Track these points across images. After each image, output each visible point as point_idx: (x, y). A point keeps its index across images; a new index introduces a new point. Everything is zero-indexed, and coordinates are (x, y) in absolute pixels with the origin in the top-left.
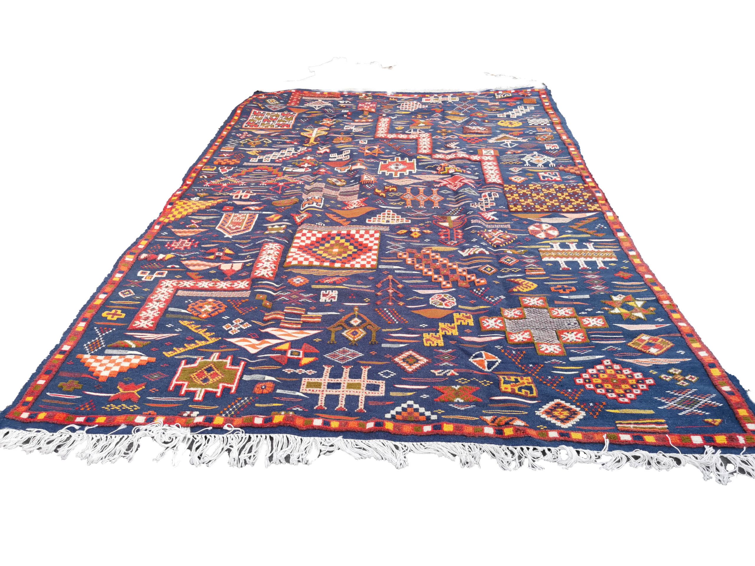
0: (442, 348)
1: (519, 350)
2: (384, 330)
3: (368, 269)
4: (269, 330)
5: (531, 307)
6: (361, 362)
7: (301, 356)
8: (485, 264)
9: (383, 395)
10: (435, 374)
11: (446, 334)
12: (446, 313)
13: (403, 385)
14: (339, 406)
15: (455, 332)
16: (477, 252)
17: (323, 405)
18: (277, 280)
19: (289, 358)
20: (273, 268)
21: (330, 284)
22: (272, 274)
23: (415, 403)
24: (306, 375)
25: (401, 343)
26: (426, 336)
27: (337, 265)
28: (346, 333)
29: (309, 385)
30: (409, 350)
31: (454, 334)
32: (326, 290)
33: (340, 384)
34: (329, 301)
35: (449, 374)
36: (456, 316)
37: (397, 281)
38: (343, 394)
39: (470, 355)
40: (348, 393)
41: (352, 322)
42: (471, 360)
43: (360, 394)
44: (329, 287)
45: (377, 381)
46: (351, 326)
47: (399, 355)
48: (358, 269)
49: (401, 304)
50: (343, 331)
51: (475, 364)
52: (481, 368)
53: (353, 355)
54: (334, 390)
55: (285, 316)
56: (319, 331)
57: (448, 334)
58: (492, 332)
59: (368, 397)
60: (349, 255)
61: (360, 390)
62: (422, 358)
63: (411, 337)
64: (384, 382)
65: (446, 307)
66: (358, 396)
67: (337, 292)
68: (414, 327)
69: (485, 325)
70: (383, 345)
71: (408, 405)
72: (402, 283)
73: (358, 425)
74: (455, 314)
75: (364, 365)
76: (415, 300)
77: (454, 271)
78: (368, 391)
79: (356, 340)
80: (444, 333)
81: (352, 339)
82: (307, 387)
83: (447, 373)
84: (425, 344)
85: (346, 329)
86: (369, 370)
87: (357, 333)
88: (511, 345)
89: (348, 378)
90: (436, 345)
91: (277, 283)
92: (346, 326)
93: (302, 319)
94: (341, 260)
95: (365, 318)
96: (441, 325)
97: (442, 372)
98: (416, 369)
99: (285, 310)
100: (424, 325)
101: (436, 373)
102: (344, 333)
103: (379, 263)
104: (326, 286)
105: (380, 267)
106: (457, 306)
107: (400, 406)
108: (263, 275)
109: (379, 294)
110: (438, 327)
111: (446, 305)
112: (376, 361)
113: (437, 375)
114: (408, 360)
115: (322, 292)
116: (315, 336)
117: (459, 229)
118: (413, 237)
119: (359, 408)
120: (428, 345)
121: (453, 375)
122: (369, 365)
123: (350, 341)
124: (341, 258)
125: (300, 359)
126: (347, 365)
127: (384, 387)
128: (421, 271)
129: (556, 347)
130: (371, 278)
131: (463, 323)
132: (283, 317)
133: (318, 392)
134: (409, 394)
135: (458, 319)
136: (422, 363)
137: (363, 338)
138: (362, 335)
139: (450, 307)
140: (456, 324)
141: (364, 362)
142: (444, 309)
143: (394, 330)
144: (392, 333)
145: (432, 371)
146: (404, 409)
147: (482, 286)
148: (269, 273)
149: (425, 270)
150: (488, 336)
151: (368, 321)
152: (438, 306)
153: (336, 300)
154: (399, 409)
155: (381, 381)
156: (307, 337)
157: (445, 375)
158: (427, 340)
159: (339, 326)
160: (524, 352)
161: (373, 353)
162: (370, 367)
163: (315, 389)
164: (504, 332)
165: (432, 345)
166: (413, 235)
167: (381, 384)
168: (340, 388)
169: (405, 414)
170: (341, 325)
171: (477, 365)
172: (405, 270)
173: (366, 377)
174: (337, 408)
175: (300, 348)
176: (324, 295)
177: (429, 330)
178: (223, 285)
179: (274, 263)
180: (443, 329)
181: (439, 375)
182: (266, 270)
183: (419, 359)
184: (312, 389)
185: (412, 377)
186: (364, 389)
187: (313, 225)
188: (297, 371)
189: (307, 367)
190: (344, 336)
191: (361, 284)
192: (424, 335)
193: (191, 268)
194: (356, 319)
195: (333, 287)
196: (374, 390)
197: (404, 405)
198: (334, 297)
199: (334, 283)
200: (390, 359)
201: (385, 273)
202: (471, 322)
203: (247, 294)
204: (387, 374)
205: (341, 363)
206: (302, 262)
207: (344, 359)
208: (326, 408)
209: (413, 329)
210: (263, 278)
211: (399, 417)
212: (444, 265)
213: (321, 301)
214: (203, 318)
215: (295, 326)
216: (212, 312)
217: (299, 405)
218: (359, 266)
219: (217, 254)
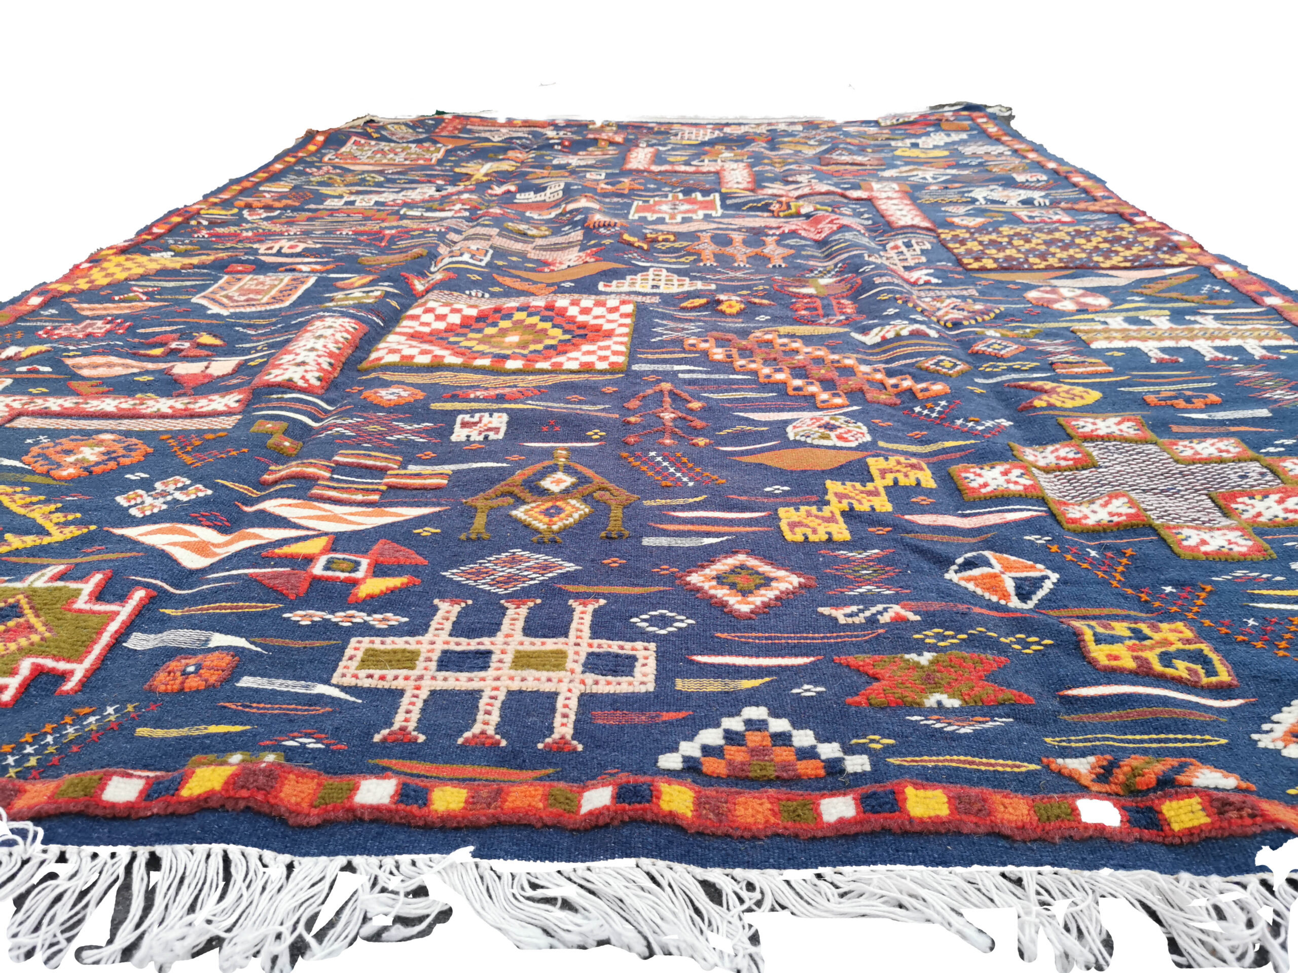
0: (844, 545)
1: (1107, 548)
2: (647, 503)
3: (602, 372)
4: (271, 506)
5: (1102, 438)
6: (570, 588)
7: (359, 575)
8: (934, 354)
9: (651, 687)
10: (836, 619)
11: (852, 509)
12: (843, 458)
13: (721, 654)
14: (477, 729)
15: (883, 505)
16: (905, 333)
17: (412, 725)
18: (332, 395)
19: (317, 579)
20: (326, 366)
21: (486, 400)
22: (319, 379)
23: (775, 714)
24: (366, 630)
25: (708, 534)
26: (786, 515)
27: (511, 365)
28: (526, 512)
29: (372, 659)
30: (736, 553)
31: (878, 509)
32: (472, 412)
33: (489, 653)
34: (481, 438)
35: (885, 618)
36: (875, 464)
37: (685, 395)
38: (496, 689)
39: (945, 562)
40: (515, 686)
41: (547, 483)
42: (951, 575)
43: (563, 688)
44: (484, 405)
45: (628, 645)
46: (544, 493)
47: (703, 567)
48: (572, 372)
49: (701, 441)
50: (515, 507)
51: (971, 586)
52: (995, 599)
53: (546, 568)
54: (464, 676)
55: (333, 471)
56: (437, 509)
57: (857, 507)
58: (1001, 499)
59: (593, 695)
60: (547, 347)
61: (562, 674)
62: (782, 573)
63: (740, 520)
64: (652, 646)
65: (840, 444)
66: (554, 696)
67: (505, 417)
68: (745, 492)
69: (974, 485)
70: (647, 541)
71: (749, 723)
72: (699, 399)
73: (546, 797)
74: (871, 461)
75: (577, 596)
76: (744, 433)
77: (849, 371)
78: (590, 678)
79: (555, 527)
80: (845, 505)
81: (542, 527)
82: (364, 663)
83: (880, 613)
84: (789, 536)
85: (524, 502)
86: (595, 611)
87: (559, 510)
88: (1075, 532)
89: (519, 636)
90: (825, 537)
91: (328, 402)
92: (527, 496)
93: (386, 480)
94: (524, 356)
95: (589, 473)
96: (833, 486)
97: (862, 611)
98: (766, 605)
99: (336, 458)
100: (779, 489)
101: (840, 614)
102: (519, 513)
103: (632, 357)
104: (475, 405)
105: (635, 367)
106: (874, 443)
107: (718, 725)
108: (290, 380)
109: (632, 419)
110: (825, 492)
111: (840, 437)
112: (624, 584)
113: (842, 620)
114: (732, 578)
115: (460, 418)
116: (421, 521)
117: (847, 297)
118: (723, 313)
119: (556, 736)
120: (800, 538)
121: (899, 620)
122: (597, 596)
123: (537, 531)
124: (526, 352)
125: (355, 583)
126: (518, 597)
127: (652, 663)
128: (755, 373)
129: (1233, 535)
130: (610, 389)
131: (903, 481)
132: (328, 475)
133: (400, 684)
134: (747, 684)
135: (883, 473)
136: (783, 586)
137: (582, 524)
138: (576, 516)
139: (854, 444)
140: (879, 483)
141: (582, 589)
142: (834, 447)
143: (681, 501)
144: (675, 508)
145: (825, 610)
146: (731, 737)
147: (937, 398)
148: (309, 376)
149: (766, 371)
150: (990, 513)
151: (598, 479)
152: (816, 442)
153: (501, 436)
154: (712, 737)
155: (639, 645)
156: (392, 524)
157: (872, 621)
158: (793, 525)
159: (503, 495)
160: (1129, 552)
161: (614, 562)
162: (602, 602)
163: (390, 673)
164: (1042, 501)
165: (812, 538)
166: (723, 307)
167: (640, 654)
168: (485, 667)
169: (737, 754)
170: (511, 494)
171: (979, 591)
172: (707, 372)
173: (587, 632)
174: (467, 734)
175: (364, 553)
176: (464, 425)
177: (794, 499)
179: (331, 355)
180: (840, 497)
181: (850, 620)
182: (302, 368)
183: (772, 575)
184: (377, 673)
185: (753, 629)
186: (579, 668)
187: (455, 294)
188: (338, 617)
189: (374, 604)
190: (517, 521)
191: (580, 402)
192: (782, 512)
193: (85, 372)
194: (560, 475)
195: (495, 406)
196: (615, 673)
197: (734, 724)
198: (496, 430)
199: (501, 398)
200: (673, 576)
201: (652, 378)
202: (928, 480)
203: (228, 423)
204: (664, 621)
205: (501, 591)
206: (412, 357)
207: (509, 580)
208: (422, 738)
209: (743, 498)
210: (288, 386)
211: (712, 766)
212: (819, 361)
213: (454, 438)
214: (65, 480)
215: (359, 497)
216: (97, 464)
217: (314, 727)
218: (574, 366)
219: (174, 345)
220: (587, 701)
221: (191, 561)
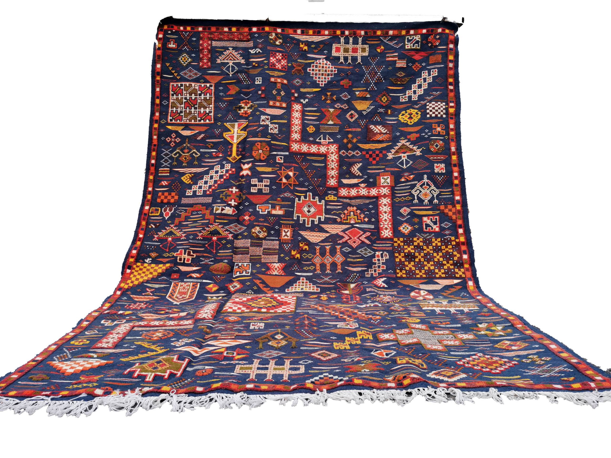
0: (349, 350)
1: (410, 348)
2: (301, 340)
3: (288, 312)
4: (209, 343)
5: (417, 329)
6: (284, 357)
7: (235, 355)
8: (379, 310)
9: (303, 372)
11: (351, 343)
12: (350, 332)
13: (318, 367)
14: (267, 379)
15: (359, 342)
16: (372, 305)
17: (254, 378)
18: (215, 319)
19: (225, 356)
20: (212, 313)
21: (258, 320)
22: (211, 316)
23: (330, 374)
24: (239, 364)
25: (316, 347)
26: (335, 344)
27: (263, 310)
28: (272, 343)
29: (242, 369)
30: (322, 350)
31: (357, 343)
32: (255, 323)
33: (268, 368)
34: (258, 328)
35: (355, 360)
36: (358, 333)
37: (311, 318)
38: (270, 373)
39: (370, 351)
40: (274, 373)
41: (276, 337)
42: (371, 353)
43: (285, 373)
44: (258, 321)
45: (298, 366)
46: (276, 339)
47: (315, 353)
48: (279, 313)
49: (315, 328)
50: (269, 342)
51: (376, 355)
52: (381, 356)
53: (278, 353)
54: (263, 371)
55: (222, 335)
56: (250, 341)
57: (352, 343)
58: (388, 341)
59: (291, 374)
60: (273, 306)
61: (284, 371)
62: (333, 354)
63: (324, 344)
64: (304, 366)
66: (283, 374)
67: (264, 324)
68: (326, 338)
69: (382, 338)
70: (301, 348)
71: (324, 376)
72: (315, 319)
73: (283, 387)
74: (357, 332)
75: (286, 359)
76: (326, 327)
77: (355, 314)
78: (290, 371)
79: (279, 346)
80: (349, 343)
81: (276, 346)
82: (240, 370)
84: (335, 348)
85: (271, 341)
86: (290, 362)
87: (280, 343)
88: (403, 346)
89: (274, 365)
90: (344, 348)
91: (215, 321)
92: (271, 339)
95: (286, 334)
96: (347, 339)
97: (350, 359)
98: (329, 359)
99: (222, 333)
100: (334, 338)
101: (345, 360)
102: (270, 343)
103: (296, 309)
104: (255, 321)
105: (297, 311)
106: (359, 327)
107: (318, 376)
108: (204, 317)
109: (297, 323)
110: (345, 340)
111: (351, 327)
112: (296, 356)
114: (322, 355)
115: (251, 324)
116: (246, 344)
117: (357, 295)
118: (322, 299)
119: (284, 380)
120: (338, 348)
121: (359, 360)
122: (291, 358)
123: (275, 347)
124: (267, 306)
125: (234, 357)
126: (273, 359)
127: (304, 368)
128: (330, 313)
129: (440, 347)
130: (290, 317)
131: (365, 337)
132: (220, 335)
133: (249, 372)
134: (324, 371)
135: (360, 335)
136: (333, 356)
137: (286, 345)
138: (284, 344)
139: (354, 328)
140: (359, 338)
141: (287, 357)
142: (349, 329)
143: (310, 339)
144: (308, 341)
145: (342, 360)
146: (321, 378)
147: (378, 319)
148: (209, 316)
149: (333, 312)
150: (383, 343)
151: (289, 336)
152: (344, 328)
153: (263, 328)
154: (317, 378)
156: (240, 344)
157: (353, 361)
158: (336, 346)
159: (265, 338)
160: (414, 348)
161: (294, 352)
162: (292, 360)
163: (247, 371)
164: (397, 341)
165: (341, 348)
167: (301, 367)
168: (267, 370)
169: (322, 380)
170: (267, 339)
171: (378, 356)
172: (317, 312)
173: (289, 365)
175: (235, 351)
176: (253, 325)
177: (338, 341)
178: (172, 323)
179: (213, 310)
180: (348, 341)
181: (347, 361)
182: (206, 314)
183: (330, 355)
184: (244, 371)
185: (326, 363)
186: (288, 370)
187: (244, 294)
188: (232, 362)
189: (240, 360)
190: (269, 345)
191: (283, 320)
192: (334, 343)
193: (145, 318)
194: (279, 335)
195: (260, 321)
196: (296, 370)
197: (321, 376)
198: (262, 327)
199: (262, 319)
200: (308, 355)
201: (302, 314)
202: (370, 337)
203: (191, 327)
204: (306, 362)
205: (268, 358)
206: (236, 310)
207: (270, 356)
208: (256, 380)
209: (326, 340)
210: (204, 319)
211: (317, 382)
212: (348, 311)
213: (250, 328)
214: (155, 340)
215: (229, 338)
216: (162, 337)
217: (234, 379)
218: (281, 311)
219: (167, 311)
220: (290, 375)
221: (195, 355)
